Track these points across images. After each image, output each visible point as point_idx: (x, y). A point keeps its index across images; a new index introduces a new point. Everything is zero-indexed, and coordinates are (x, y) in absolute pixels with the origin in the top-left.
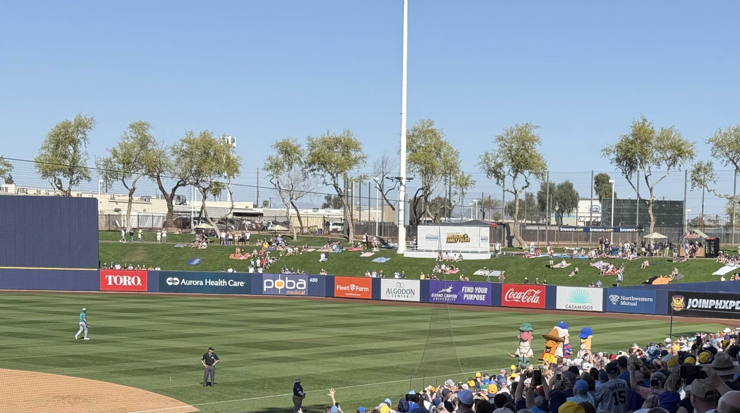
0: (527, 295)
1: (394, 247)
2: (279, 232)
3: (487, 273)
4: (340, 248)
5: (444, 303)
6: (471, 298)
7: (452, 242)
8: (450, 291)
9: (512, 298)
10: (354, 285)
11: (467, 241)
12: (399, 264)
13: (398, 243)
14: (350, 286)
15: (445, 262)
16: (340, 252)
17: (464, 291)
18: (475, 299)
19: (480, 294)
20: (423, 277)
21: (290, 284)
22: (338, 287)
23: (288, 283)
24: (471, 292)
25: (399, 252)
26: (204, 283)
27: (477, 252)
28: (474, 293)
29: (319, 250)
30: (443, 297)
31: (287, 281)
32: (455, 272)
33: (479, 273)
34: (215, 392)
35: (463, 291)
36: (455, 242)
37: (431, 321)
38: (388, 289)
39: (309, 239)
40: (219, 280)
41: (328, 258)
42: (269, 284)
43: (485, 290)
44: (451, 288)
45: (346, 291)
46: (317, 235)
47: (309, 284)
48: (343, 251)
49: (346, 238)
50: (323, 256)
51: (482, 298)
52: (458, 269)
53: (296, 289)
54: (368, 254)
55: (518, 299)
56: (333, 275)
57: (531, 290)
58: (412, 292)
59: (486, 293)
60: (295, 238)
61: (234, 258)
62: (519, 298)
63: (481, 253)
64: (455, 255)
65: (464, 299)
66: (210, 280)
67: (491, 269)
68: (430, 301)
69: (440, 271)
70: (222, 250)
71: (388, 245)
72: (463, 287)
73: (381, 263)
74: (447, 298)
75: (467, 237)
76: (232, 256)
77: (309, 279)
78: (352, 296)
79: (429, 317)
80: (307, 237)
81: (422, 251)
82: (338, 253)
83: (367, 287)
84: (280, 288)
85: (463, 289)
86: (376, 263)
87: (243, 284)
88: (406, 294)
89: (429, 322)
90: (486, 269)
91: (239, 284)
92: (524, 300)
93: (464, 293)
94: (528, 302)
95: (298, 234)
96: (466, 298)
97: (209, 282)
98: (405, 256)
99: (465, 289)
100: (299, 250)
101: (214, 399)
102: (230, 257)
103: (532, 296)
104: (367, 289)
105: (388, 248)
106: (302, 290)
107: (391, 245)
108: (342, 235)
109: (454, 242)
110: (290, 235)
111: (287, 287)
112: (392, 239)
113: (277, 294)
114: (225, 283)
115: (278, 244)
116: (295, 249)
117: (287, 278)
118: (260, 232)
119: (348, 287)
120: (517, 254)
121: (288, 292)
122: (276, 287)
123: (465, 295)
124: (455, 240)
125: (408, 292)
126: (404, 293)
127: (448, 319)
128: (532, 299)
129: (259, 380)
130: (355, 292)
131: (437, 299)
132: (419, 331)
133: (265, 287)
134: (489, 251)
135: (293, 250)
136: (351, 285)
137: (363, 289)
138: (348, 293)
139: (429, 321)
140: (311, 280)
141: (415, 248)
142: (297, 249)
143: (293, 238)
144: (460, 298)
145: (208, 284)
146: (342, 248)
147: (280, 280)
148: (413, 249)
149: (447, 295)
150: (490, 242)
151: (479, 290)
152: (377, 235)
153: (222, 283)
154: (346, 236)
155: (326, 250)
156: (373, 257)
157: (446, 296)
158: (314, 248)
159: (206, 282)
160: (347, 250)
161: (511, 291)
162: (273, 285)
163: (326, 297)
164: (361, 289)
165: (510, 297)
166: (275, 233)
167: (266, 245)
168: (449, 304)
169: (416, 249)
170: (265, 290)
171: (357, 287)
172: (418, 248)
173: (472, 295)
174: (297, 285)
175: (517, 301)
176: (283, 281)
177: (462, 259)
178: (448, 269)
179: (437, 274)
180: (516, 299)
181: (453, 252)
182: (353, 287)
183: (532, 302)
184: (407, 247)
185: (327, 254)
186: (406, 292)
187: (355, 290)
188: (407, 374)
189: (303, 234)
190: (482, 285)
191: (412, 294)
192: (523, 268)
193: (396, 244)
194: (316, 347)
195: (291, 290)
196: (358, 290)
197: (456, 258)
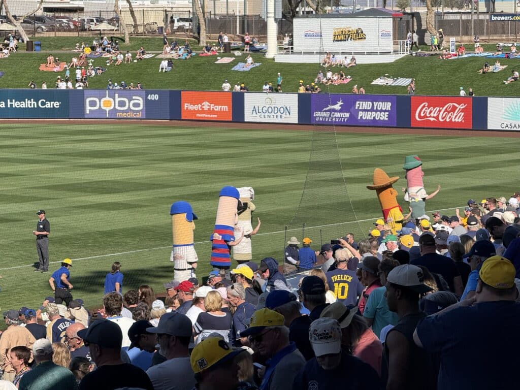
0: (446, 110)
1: (261, 49)
2: (105, 32)
3: (390, 82)
4: (188, 53)
5: (330, 124)
6: (369, 117)
7: (341, 41)
8: (340, 107)
9: (425, 116)
10: (207, 103)
11: (362, 38)
12: (269, 73)
13: (266, 43)
14: (203, 104)
15: (332, 69)
16: (188, 57)
17: (359, 107)
18: (374, 118)
19: (381, 111)
20: (302, 90)
21: (122, 104)
22: (187, 106)
23: (119, 102)
24: (368, 108)
25: (269, 55)
26: (6, 104)
27: (376, 53)
28: (372, 110)
29: (160, 56)
30: (330, 116)
31: (117, 99)
32: (346, 82)
33: (379, 82)
34: (22, 252)
35: (357, 108)
36: (345, 40)
37: (313, 150)
38: (254, 107)
39: (145, 40)
40: (26, 100)
41: (172, 66)
42: (93, 104)
43: (388, 106)
44: (340, 103)
45: (198, 112)
46: (157, 36)
47: (148, 103)
48: (191, 57)
49: (195, 37)
50: (165, 64)
51: (384, 117)
52: (349, 77)
53: (129, 109)
54: (226, 60)
55: (434, 117)
56: (179, 89)
57: (452, 104)
58: (287, 110)
59: (390, 109)
60: (127, 40)
61: (46, 69)
62: (435, 115)
63: (382, 54)
64: (346, 57)
65: (359, 118)
66: (14, 100)
67: (396, 76)
68: (312, 123)
69: (324, 80)
70: (29, 60)
71: (253, 46)
72: (358, 102)
73: (244, 72)
74: (336, 117)
75: (362, 32)
76: (43, 67)
77: (147, 96)
78: (205, 117)
79: (308, 145)
80: (143, 39)
81: (300, 53)
82: (186, 59)
83: (225, 105)
84: (107, 109)
85: (357, 105)
86: (238, 72)
87: (58, 104)
88: (279, 114)
89: (310, 152)
90: (389, 77)
91: (53, 104)
92: (443, 118)
93: (359, 110)
94: (448, 120)
95: (131, 34)
96: (361, 117)
97: (13, 103)
98: (276, 61)
99: (359, 104)
100: (132, 57)
101: (20, 261)
102: (40, 68)
103: (454, 113)
104: (225, 108)
105: (253, 51)
106: (138, 111)
107: (258, 46)
108: (191, 34)
109: (343, 40)
110: (119, 36)
111: (117, 107)
112: (259, 38)
113: (105, 117)
114: (34, 104)
115: (104, 49)
116: (127, 55)
117: (117, 95)
118: (80, 33)
119: (200, 106)
120: (432, 55)
121: (119, 115)
122: (103, 108)
123: (360, 112)
124: (345, 37)
125: (282, 110)
126: (276, 112)
127: (335, 146)
128: (454, 116)
129: (81, 235)
130: (209, 112)
131: (321, 119)
132: (297, 164)
133: (88, 108)
134: (392, 51)
135: (124, 57)
136: (204, 103)
137: (221, 108)
138: (200, 113)
139: (308, 150)
140: (149, 98)
141: (290, 50)
142: (130, 55)
143: (124, 41)
144: (353, 117)
145: (11, 105)
146: (191, 52)
147: (107, 98)
148: (287, 52)
149: (336, 113)
150: (394, 38)
151: (380, 105)
152: (238, 34)
153: (31, 104)
154: (196, 35)
155: (168, 56)
156: (234, 63)
157: (333, 115)
158: (153, 54)
159: (9, 103)
160: (197, 55)
161: (424, 106)
162: (98, 105)
163: (170, 120)
164: (218, 108)
165: (422, 115)
166: (100, 34)
167: (88, 51)
168: (336, 125)
169: (292, 52)
170: (88, 112)
171: (212, 105)
172: (294, 50)
173: (369, 113)
174: (129, 105)
175: (432, 119)
176: (112, 100)
177: (355, 63)
178: (336, 78)
179: (321, 85)
180: (430, 117)
181: (343, 53)
182: (206, 105)
183: (453, 120)
184: (280, 48)
185: (171, 62)
186: (279, 110)
187: (209, 109)
188: (281, 223)
189: (138, 34)
190: (384, 99)
191: (287, 113)
192: (439, 74)
193: (264, 45)
194: (157, 188)
195: (123, 111)
196: (213, 109)
197: (347, 61)
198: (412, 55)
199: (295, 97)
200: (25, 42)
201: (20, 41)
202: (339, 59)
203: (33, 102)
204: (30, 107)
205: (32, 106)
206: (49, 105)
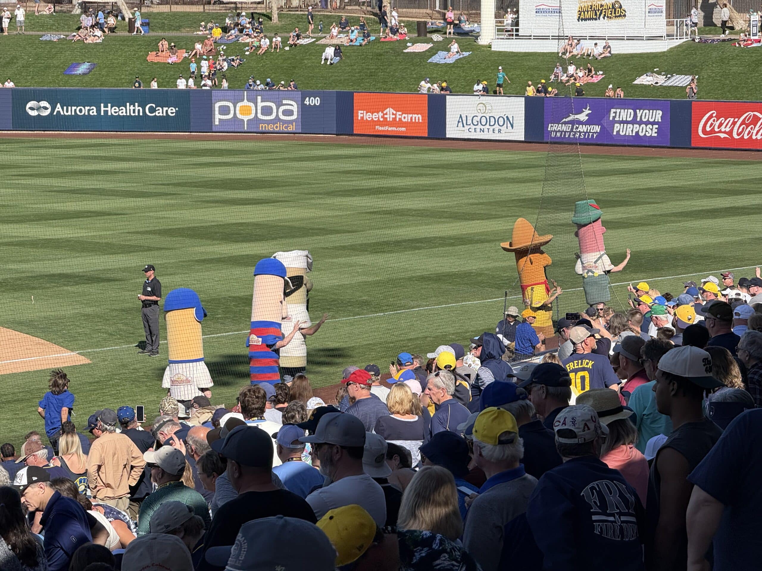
1: (472, 31)
2: (244, 5)
3: (661, 80)
5: (572, 142)
6: (629, 132)
7: (590, 19)
8: (587, 117)
9: (713, 131)
10: (392, 110)
11: (620, 16)
12: (483, 66)
13: (479, 22)
14: (385, 112)
17: (614, 117)
18: (637, 133)
19: (647, 123)
21: (267, 111)
22: (361, 115)
23: (263, 108)
24: (629, 119)
25: (483, 41)
26: (99, 111)
27: (640, 38)
28: (634, 122)
29: (323, 42)
30: (572, 130)
31: (260, 104)
33: (645, 80)
34: (121, 326)
35: (611, 118)
36: (596, 19)
37: (546, 180)
38: (461, 117)
39: (302, 18)
40: (128, 104)
41: (340, 56)
42: (224, 110)
43: (658, 115)
44: (587, 111)
45: (378, 123)
46: (319, 11)
47: (304, 109)
49: (375, 14)
50: (330, 52)
51: (651, 132)
52: (601, 73)
53: (277, 118)
54: (421, 47)
55: (725, 132)
56: (351, 90)
57: (752, 113)
58: (509, 121)
59: (660, 120)
60: (275, 17)
61: (156, 60)
62: (728, 129)
63: (650, 38)
64: (596, 44)
65: (615, 133)
66: (109, 105)
67: (669, 72)
68: (545, 140)
69: (564, 78)
70: (132, 46)
71: (460, 27)
72: (613, 110)
73: (446, 65)
74: (580, 132)
75: (621, 7)
76: (152, 57)
77: (303, 100)
78: (388, 131)
79: (539, 173)
80: (298, 15)
81: (529, 37)
83: (418, 114)
84: (246, 118)
85: (612, 115)
86: (437, 64)
87: (174, 111)
88: (497, 127)
89: (542, 183)
90: (659, 73)
91: (167, 111)
92: (738, 134)
93: (614, 122)
94: (746, 137)
95: (280, 9)
96: (618, 132)
98: (493, 49)
99: (615, 113)
100: (282, 42)
101: (119, 339)
102: (148, 58)
103: (755, 126)
104: (418, 118)
105: (459, 34)
107: (466, 27)
108: (369, 9)
109: (593, 19)
110: (264, 11)
111: (260, 116)
112: (469, 15)
113: (242, 130)
115: (241, 31)
118: (207, 7)
119: (381, 114)
121: (263, 127)
122: (239, 116)
124: (596, 14)
125: (501, 122)
127: (579, 175)
128: (755, 132)
129: (208, 302)
130: (395, 123)
131: (558, 134)
132: (524, 200)
133: (218, 117)
134: (665, 34)
135: (271, 42)
136: (388, 110)
137: (411, 118)
138: (381, 126)
139: (539, 181)
140: (307, 102)
141: (514, 33)
142: (279, 39)
143: (270, 19)
144: (606, 132)
147: (245, 103)
148: (510, 35)
149: (581, 126)
150: (668, 16)
151: (645, 114)
152: (437, 9)
154: (377, 10)
156: (432, 52)
157: (577, 128)
160: (378, 40)
161: (711, 117)
162: (232, 112)
163: (337, 135)
164: (406, 118)
165: (708, 129)
166: (236, 8)
167: (217, 33)
168: (580, 144)
169: (517, 35)
170: (217, 123)
171: (398, 113)
172: (520, 33)
173: (630, 126)
174: (277, 112)
175: (722, 135)
176: (252, 105)
177: (610, 52)
178: (581, 74)
179: (559, 84)
180: (720, 132)
181: (592, 38)
182: (390, 113)
183: (754, 137)
184: (499, 30)
185: (338, 50)
186: (497, 121)
187: (394, 119)
188: (499, 287)
189: (290, 8)
190: (652, 106)
191: (509, 125)
192: (734, 69)
193: (476, 25)
194: (317, 235)
195: (268, 122)
196: (400, 119)
197: (598, 50)
198: (694, 40)
199: (521, 101)
200: (127, 20)
201: (119, 18)
202: (587, 46)
203: (137, 108)
204: (132, 114)
205: (137, 114)
206: (160, 112)
